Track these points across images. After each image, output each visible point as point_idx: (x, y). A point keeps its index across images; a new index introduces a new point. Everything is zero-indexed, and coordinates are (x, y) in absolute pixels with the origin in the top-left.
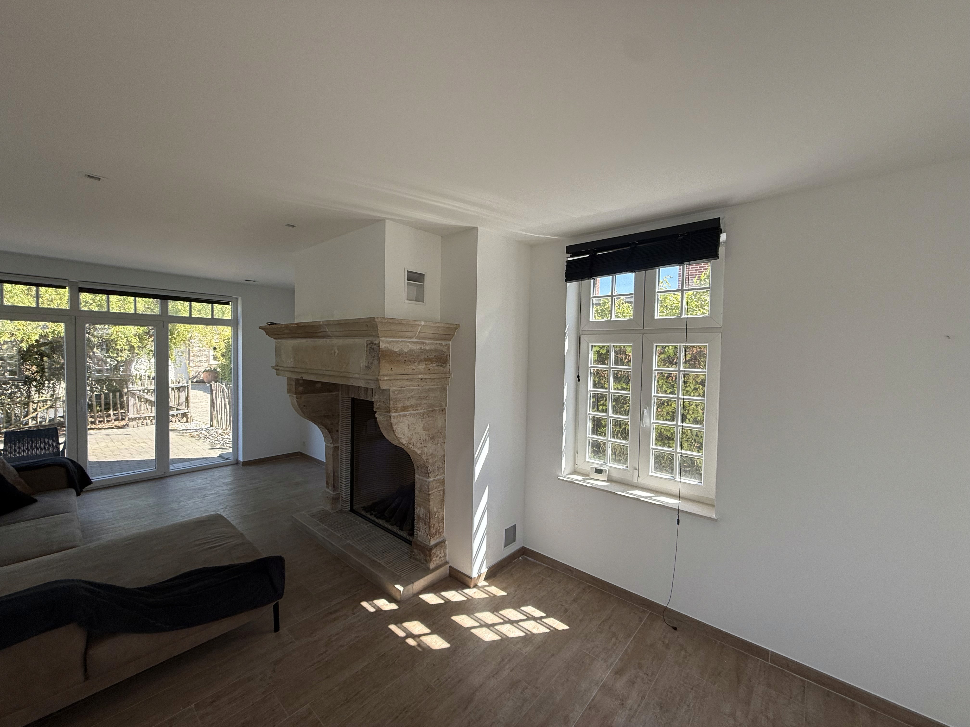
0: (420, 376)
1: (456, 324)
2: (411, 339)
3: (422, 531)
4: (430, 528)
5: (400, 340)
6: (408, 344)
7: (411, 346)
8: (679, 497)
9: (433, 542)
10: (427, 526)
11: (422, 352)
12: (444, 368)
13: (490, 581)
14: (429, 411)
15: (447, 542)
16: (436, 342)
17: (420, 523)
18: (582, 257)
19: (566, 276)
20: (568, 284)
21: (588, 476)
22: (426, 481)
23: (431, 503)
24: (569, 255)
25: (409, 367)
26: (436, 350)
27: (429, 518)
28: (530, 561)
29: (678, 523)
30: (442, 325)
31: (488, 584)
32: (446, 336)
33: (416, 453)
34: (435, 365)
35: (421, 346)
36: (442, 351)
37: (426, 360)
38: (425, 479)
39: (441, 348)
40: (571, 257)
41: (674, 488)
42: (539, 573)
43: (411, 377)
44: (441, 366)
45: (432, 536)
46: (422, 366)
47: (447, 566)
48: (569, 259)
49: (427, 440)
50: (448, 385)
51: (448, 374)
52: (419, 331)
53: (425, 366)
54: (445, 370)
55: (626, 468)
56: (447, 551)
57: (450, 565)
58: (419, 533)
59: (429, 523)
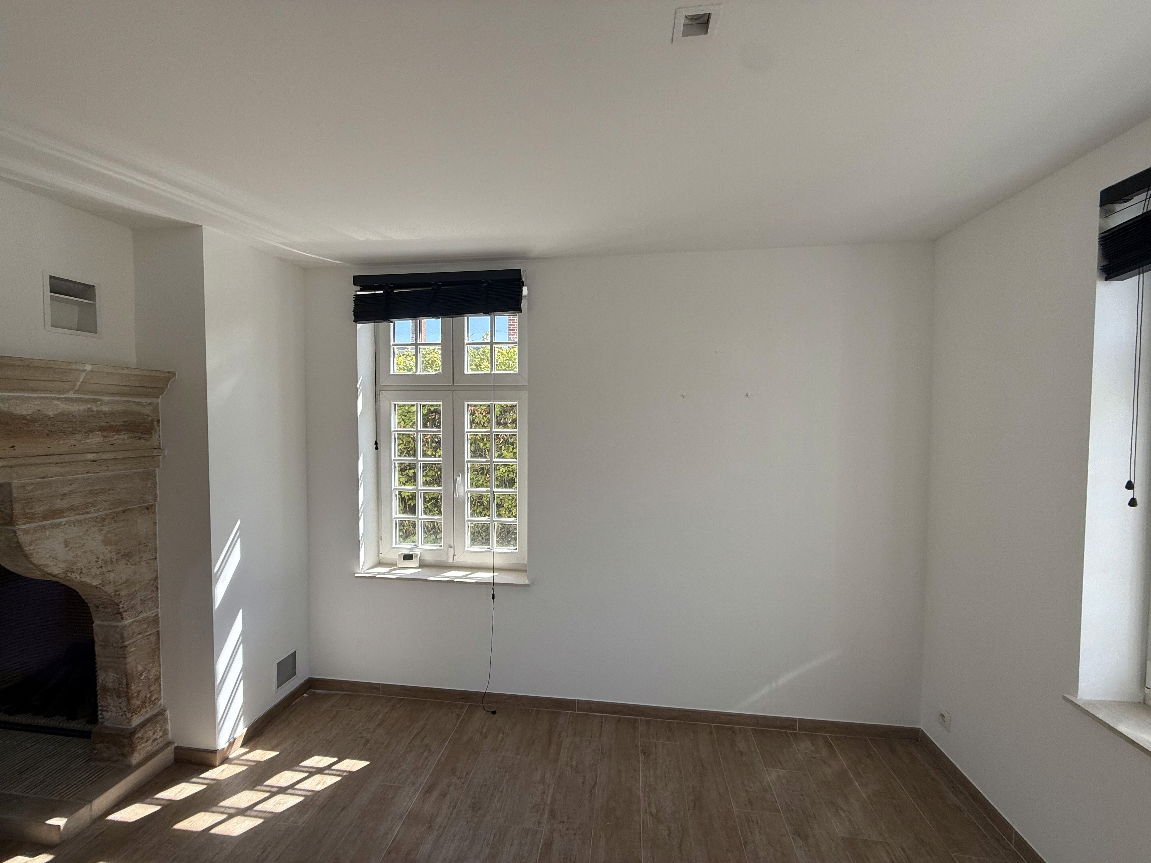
0: (90, 456)
1: (169, 372)
2: (63, 394)
3: (113, 709)
4: (128, 700)
5: (35, 395)
6: (56, 402)
7: (62, 406)
8: (493, 569)
9: (136, 721)
10: (125, 699)
11: (93, 416)
12: (146, 440)
13: (252, 744)
14: (117, 513)
15: (168, 713)
16: (126, 399)
17: (108, 698)
18: (375, 292)
19: (354, 315)
20: (359, 326)
21: (396, 565)
22: (118, 627)
23: (129, 660)
24: (358, 288)
25: (62, 442)
26: (126, 413)
27: (127, 685)
28: (319, 694)
29: (493, 598)
30: (137, 372)
31: (248, 750)
32: (149, 390)
33: (89, 586)
34: (126, 437)
35: (89, 406)
36: (140, 414)
37: (102, 429)
38: (113, 623)
39: (136, 409)
40: (361, 290)
41: (488, 560)
42: (333, 706)
43: (66, 458)
44: (140, 438)
45: (134, 711)
46: (95, 440)
47: (169, 748)
48: (358, 293)
49: (114, 560)
50: (159, 466)
51: (155, 451)
52: (81, 380)
53: (100, 439)
54: (148, 443)
55: (440, 548)
56: (169, 726)
57: (176, 745)
58: (107, 715)
59: (127, 692)
